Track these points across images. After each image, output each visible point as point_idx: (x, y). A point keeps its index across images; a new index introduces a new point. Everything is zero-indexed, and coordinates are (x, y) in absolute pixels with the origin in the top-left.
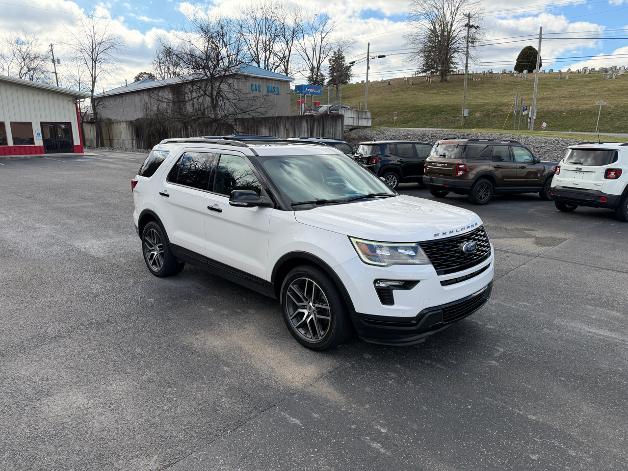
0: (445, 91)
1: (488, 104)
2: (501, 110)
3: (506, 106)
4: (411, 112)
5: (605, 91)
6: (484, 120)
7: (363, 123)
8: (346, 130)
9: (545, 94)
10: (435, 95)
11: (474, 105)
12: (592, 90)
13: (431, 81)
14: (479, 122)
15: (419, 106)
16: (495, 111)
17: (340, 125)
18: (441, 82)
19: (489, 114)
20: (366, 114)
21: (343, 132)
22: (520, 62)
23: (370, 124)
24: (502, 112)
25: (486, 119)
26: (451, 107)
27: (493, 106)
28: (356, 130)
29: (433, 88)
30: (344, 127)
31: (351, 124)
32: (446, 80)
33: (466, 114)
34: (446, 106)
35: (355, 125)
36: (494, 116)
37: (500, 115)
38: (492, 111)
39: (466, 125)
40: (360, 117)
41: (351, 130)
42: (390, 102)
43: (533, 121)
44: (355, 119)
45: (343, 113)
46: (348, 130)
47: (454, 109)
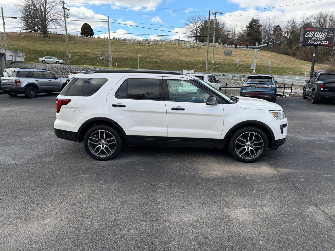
0: (49, 43)
1: (80, 52)
2: (88, 55)
3: (90, 54)
4: (34, 54)
5: (130, 50)
6: (80, 60)
7: (19, 59)
8: (8, 63)
9: (105, 49)
10: (45, 45)
11: (72, 52)
12: (124, 49)
13: (37, 36)
14: (78, 61)
15: (38, 51)
16: (85, 56)
17: (4, 60)
18: (44, 37)
19: (82, 58)
20: (19, 54)
21: (7, 65)
22: (83, 31)
23: (23, 60)
24: (89, 57)
25: (81, 60)
26: (59, 52)
27: (83, 53)
28: (15, 64)
29: (41, 40)
30: (7, 61)
31: (11, 59)
32: (47, 37)
33: (70, 57)
34: (56, 52)
35: (14, 60)
36: (85, 59)
37: (88, 58)
38: (83, 56)
39: (71, 63)
40: (16, 55)
41: (11, 63)
42: (16, 47)
43: (111, 62)
44: (13, 57)
45: (4, 52)
46: (10, 63)
47: (61, 54)
